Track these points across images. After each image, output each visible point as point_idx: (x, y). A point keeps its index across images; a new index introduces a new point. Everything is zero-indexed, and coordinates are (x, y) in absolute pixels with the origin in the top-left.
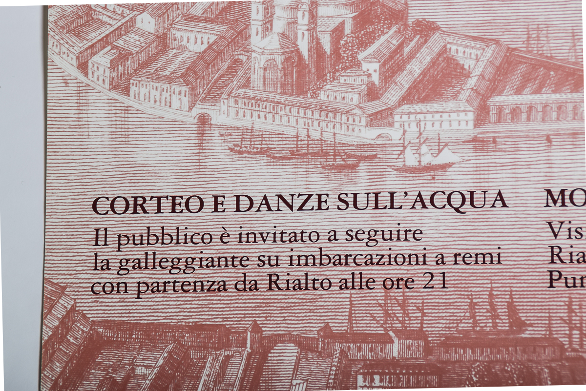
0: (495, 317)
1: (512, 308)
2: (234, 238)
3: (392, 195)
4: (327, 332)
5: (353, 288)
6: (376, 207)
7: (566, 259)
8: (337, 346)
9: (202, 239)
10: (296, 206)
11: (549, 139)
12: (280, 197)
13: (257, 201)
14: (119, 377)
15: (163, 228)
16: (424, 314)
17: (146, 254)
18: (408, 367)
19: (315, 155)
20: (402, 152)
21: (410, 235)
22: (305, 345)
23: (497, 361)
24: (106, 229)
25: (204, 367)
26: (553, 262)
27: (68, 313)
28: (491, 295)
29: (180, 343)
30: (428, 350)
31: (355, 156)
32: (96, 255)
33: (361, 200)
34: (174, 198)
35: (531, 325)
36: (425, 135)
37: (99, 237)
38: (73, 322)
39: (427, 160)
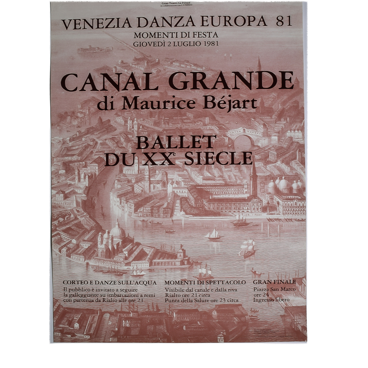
0: (153, 308)
1: (157, 306)
2: (95, 290)
3: (131, 281)
4: (116, 311)
5: (122, 302)
6: (127, 284)
7: (169, 296)
8: (119, 314)
9: (88, 290)
10: (109, 283)
11: (166, 270)
12: (105, 281)
13: (100, 282)
14: (70, 319)
15: (79, 288)
16: (138, 308)
17: (75, 293)
18: (134, 319)
19: (113, 272)
20: (133, 272)
21: (135, 290)
22: (111, 314)
23: (154, 318)
24: (66, 288)
25: (89, 318)
26: (166, 297)
27: (59, 305)
28: (153, 304)
29: (83, 313)
30: (139, 315)
31: (122, 273)
32: (64, 293)
33: (124, 282)
34: (81, 281)
35: (161, 310)
36: (138, 268)
37: (65, 289)
38: (60, 307)
39: (138, 274)
